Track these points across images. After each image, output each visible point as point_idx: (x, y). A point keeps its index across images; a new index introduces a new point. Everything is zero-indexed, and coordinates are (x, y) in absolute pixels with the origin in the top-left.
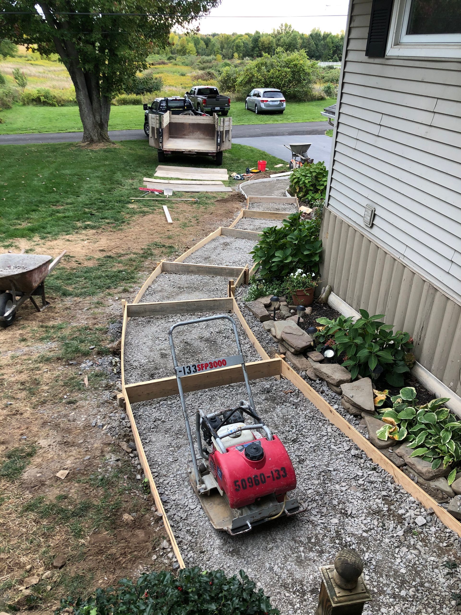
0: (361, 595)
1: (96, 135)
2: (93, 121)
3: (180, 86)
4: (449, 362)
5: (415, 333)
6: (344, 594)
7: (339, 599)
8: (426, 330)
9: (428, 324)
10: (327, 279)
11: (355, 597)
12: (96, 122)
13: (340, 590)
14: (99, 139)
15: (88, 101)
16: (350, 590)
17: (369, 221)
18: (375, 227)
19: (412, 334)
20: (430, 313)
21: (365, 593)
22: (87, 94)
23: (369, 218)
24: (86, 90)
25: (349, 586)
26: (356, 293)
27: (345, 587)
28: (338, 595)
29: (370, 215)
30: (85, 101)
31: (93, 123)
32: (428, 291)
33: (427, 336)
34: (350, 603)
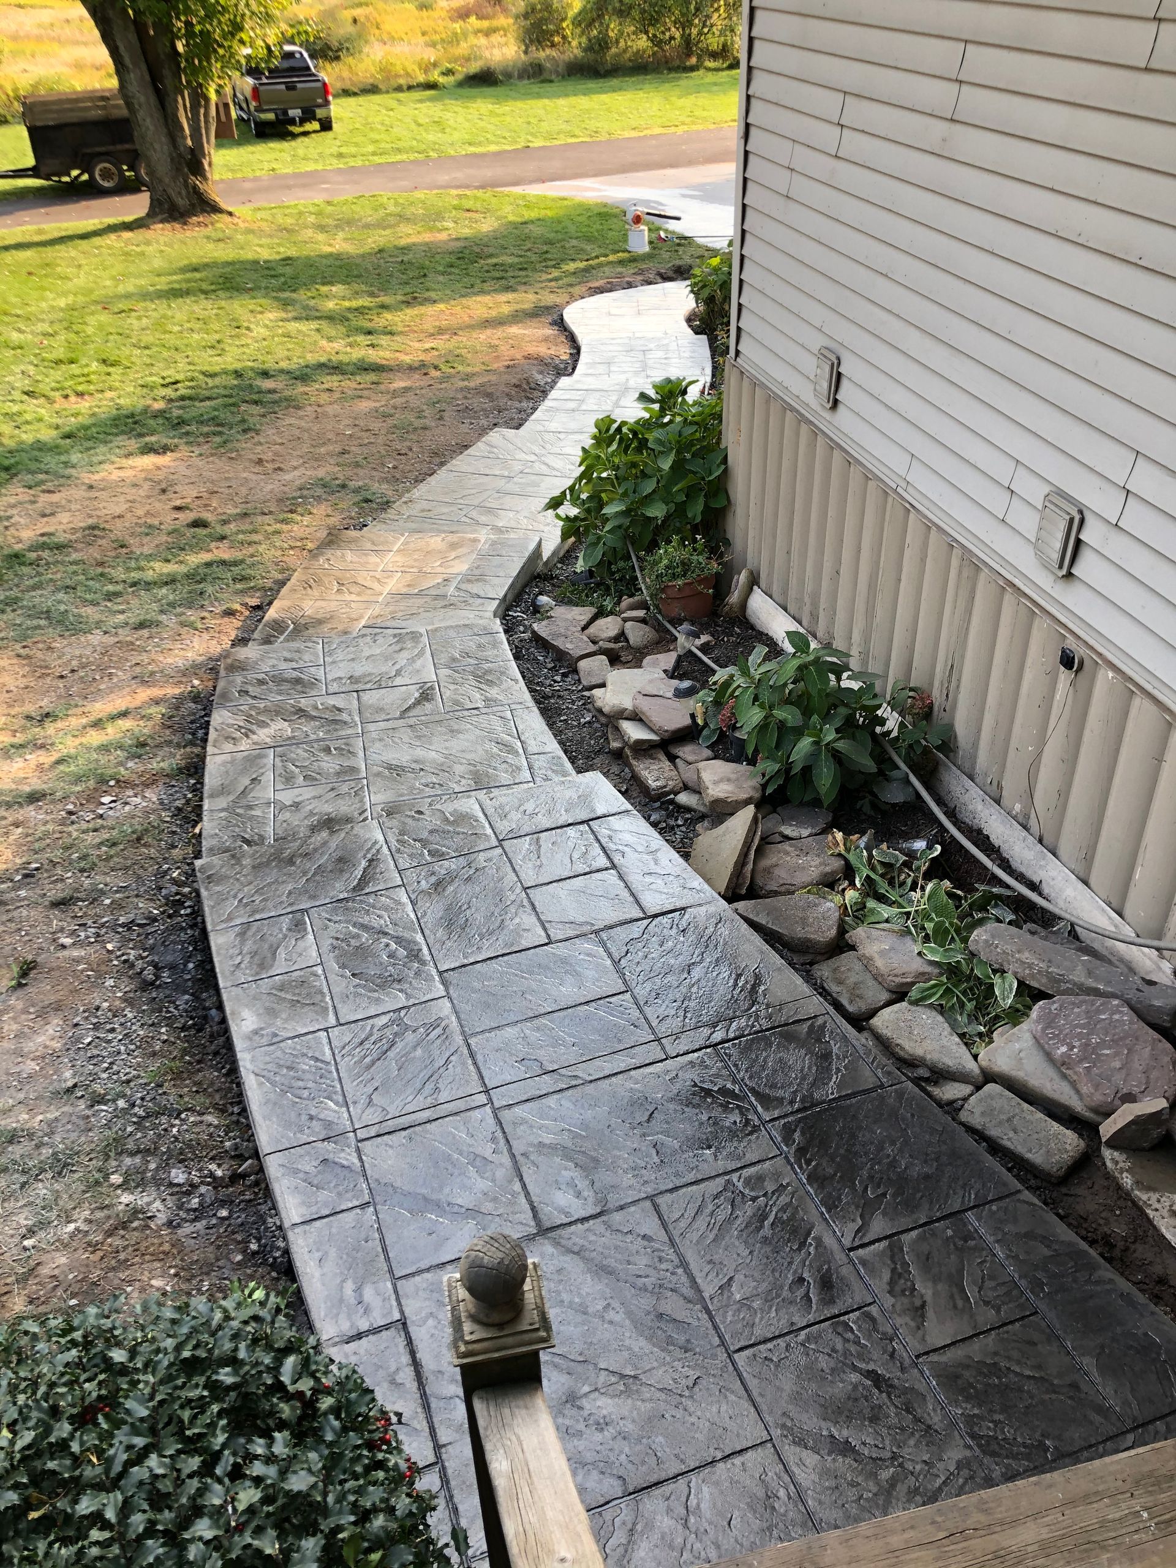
0: (526, 1337)
1: (184, 192)
2: (170, 154)
3: (421, 40)
4: (1012, 752)
5: (937, 684)
6: (485, 1335)
7: (471, 1347)
8: (961, 672)
9: (963, 657)
10: (745, 553)
11: (510, 1341)
12: (180, 155)
13: (476, 1327)
14: (193, 205)
15: (153, 99)
16: (500, 1326)
17: (826, 393)
18: (841, 408)
19: (931, 684)
20: (967, 629)
21: (537, 1330)
22: (148, 78)
23: (825, 385)
24: (144, 67)
25: (496, 1318)
26: (809, 587)
27: (485, 1320)
28: (467, 1338)
29: (827, 376)
30: (142, 99)
31: (172, 160)
32: (960, 572)
33: (962, 689)
34: (496, 1355)
